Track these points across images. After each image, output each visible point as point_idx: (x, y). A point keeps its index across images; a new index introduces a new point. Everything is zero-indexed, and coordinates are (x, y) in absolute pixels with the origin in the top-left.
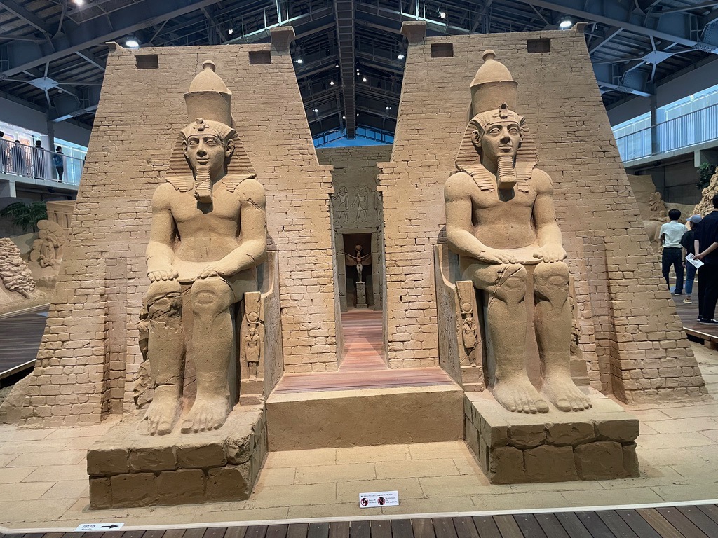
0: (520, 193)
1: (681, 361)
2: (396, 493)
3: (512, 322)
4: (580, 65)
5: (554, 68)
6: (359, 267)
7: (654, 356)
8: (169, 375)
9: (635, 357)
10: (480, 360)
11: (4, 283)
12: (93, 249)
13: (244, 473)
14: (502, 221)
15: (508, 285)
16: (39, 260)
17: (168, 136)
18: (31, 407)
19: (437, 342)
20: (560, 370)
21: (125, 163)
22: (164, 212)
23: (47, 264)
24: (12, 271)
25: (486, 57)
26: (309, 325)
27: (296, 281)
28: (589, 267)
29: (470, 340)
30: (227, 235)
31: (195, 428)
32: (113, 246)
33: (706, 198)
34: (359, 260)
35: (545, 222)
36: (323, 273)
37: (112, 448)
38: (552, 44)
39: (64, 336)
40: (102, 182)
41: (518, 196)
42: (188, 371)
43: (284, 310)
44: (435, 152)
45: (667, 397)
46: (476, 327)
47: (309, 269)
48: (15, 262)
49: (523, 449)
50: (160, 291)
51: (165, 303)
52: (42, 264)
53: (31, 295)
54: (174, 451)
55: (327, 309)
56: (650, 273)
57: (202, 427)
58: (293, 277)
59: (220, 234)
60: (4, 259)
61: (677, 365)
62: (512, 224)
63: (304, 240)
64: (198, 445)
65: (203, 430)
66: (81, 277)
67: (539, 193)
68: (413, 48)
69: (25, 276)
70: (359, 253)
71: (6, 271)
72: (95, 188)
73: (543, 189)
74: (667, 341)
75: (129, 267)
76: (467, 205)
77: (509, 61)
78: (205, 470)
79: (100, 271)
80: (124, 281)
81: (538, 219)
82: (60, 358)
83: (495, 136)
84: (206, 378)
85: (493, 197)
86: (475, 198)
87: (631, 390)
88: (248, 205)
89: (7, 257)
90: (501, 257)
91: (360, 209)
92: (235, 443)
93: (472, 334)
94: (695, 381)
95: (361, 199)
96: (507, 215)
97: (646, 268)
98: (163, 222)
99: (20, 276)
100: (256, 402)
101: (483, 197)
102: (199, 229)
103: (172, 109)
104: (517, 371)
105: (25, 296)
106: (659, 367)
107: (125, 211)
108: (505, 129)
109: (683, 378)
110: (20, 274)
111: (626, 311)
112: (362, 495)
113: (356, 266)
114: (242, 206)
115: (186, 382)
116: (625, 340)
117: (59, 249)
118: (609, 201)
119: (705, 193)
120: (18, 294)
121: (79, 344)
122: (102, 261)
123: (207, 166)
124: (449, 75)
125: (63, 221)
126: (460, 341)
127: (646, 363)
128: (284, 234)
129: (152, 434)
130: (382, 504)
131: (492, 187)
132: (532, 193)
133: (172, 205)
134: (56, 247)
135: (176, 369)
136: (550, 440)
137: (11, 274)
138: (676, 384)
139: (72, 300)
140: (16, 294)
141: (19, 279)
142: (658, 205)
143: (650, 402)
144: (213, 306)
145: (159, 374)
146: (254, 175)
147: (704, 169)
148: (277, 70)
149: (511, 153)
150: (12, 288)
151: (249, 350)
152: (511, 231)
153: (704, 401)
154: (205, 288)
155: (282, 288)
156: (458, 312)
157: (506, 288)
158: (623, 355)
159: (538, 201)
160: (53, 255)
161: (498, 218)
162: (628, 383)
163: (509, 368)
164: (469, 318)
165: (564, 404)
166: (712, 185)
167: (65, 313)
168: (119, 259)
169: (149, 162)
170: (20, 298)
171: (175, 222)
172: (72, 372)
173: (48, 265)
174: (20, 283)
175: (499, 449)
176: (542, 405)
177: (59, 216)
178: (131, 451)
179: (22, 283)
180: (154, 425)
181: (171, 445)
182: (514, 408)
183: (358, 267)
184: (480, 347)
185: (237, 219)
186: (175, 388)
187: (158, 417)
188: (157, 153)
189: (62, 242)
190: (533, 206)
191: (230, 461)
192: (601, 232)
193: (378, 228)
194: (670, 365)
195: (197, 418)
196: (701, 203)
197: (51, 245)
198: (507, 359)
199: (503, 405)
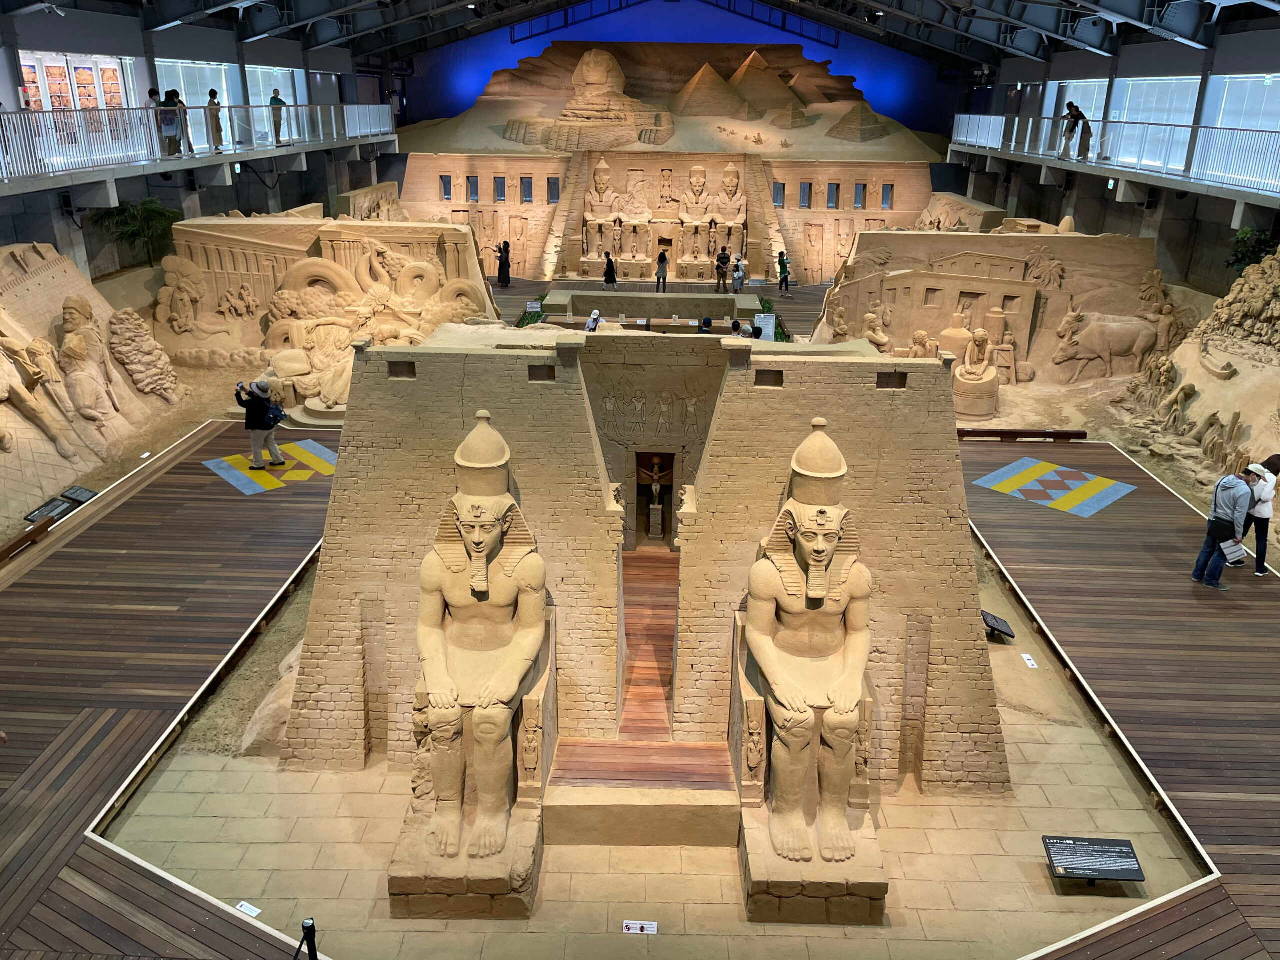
0: (831, 602)
1: (990, 756)
2: (655, 923)
3: (792, 768)
4: (940, 408)
5: (907, 411)
6: (656, 488)
7: (961, 748)
8: (452, 793)
9: (939, 748)
10: (762, 776)
11: (135, 383)
12: (347, 589)
13: (526, 900)
14: (806, 629)
15: (793, 735)
16: (171, 321)
17: (429, 464)
18: (290, 750)
19: (728, 716)
20: (834, 811)
21: (378, 493)
22: (436, 593)
23: (183, 329)
24: (143, 364)
25: (816, 427)
26: (588, 689)
27: (574, 641)
28: (910, 646)
29: (754, 759)
30: (503, 623)
31: (482, 854)
32: (370, 588)
34: (656, 477)
35: (856, 630)
36: (606, 634)
37: (409, 874)
38: (908, 381)
39: (320, 678)
40: (353, 514)
41: (828, 606)
42: (468, 783)
43: (560, 671)
44: (747, 503)
45: (967, 790)
46: (763, 746)
47: (590, 629)
48: (146, 348)
49: (780, 897)
50: (442, 720)
51: (448, 731)
52: (177, 329)
53: (174, 398)
54: (465, 881)
55: (609, 674)
56: (975, 661)
57: (487, 852)
58: (572, 636)
59: (496, 623)
60: (130, 345)
61: (985, 759)
62: (816, 633)
63: (586, 596)
64: (486, 878)
65: (488, 856)
66: (334, 618)
67: (853, 599)
68: (733, 373)
69: (162, 369)
70: (656, 469)
71: (135, 364)
72: (345, 520)
73: (858, 594)
74: (979, 735)
75: (387, 611)
76: (772, 607)
77: (851, 399)
78: (492, 896)
79: (355, 612)
80: (383, 624)
81: (849, 624)
82: (318, 702)
83: (809, 541)
85: (799, 605)
86: (779, 600)
87: (928, 781)
88: (527, 591)
89: (134, 341)
90: (791, 702)
91: (662, 420)
92: (519, 876)
93: (756, 753)
94: (1001, 776)
95: (664, 408)
96: (813, 624)
97: (973, 655)
98: (432, 605)
99: (155, 371)
100: (532, 807)
101: (786, 602)
102: (474, 617)
103: (434, 432)
104: (792, 809)
105: (167, 400)
106: (963, 760)
107: (381, 548)
108: (820, 538)
109: (987, 774)
110: (156, 366)
111: (940, 700)
113: (651, 485)
114: (520, 591)
115: (466, 792)
116: (932, 729)
117: (199, 305)
118: (946, 576)
119: (1217, 308)
120: (155, 397)
121: (336, 689)
122: (356, 602)
123: (483, 554)
124: (774, 411)
125: (201, 259)
126: (744, 757)
127: (951, 756)
128: (562, 587)
129: (442, 856)
130: (642, 931)
131: (799, 593)
132: (845, 600)
133: (444, 588)
134: (194, 302)
135: (459, 786)
136: (805, 893)
137: (143, 369)
138: (978, 779)
139: (326, 643)
140: (153, 398)
141: (155, 375)
142: (1153, 291)
143: (947, 794)
144: (495, 736)
145: (442, 791)
146: (533, 548)
147: (1243, 239)
148: (561, 391)
149: (825, 563)
150: (148, 390)
151: (526, 756)
152: (816, 640)
153: (1004, 798)
154: (487, 720)
155: (559, 647)
156: (745, 728)
157: (791, 737)
158: (928, 745)
159: (852, 606)
160: (191, 314)
161: (803, 626)
162: (926, 774)
163: (784, 806)
164: (756, 738)
165: (828, 855)
167: (320, 655)
168: (376, 602)
169: (406, 494)
170: (159, 403)
171: (446, 606)
172: (331, 717)
173: (186, 331)
174: (156, 381)
175: (757, 897)
176: (806, 855)
177: (194, 251)
178: (426, 878)
179: (160, 379)
180: (443, 847)
181: (462, 876)
182: (780, 852)
183: (654, 488)
184: (764, 764)
185: (515, 605)
186: (458, 803)
187: (445, 837)
188: (416, 483)
189: (202, 292)
190: (844, 614)
191: (514, 890)
192: (930, 611)
193: (684, 448)
194: (977, 759)
195: (482, 843)
196: (1208, 321)
197: (186, 298)
198: (784, 798)
199: (773, 843)
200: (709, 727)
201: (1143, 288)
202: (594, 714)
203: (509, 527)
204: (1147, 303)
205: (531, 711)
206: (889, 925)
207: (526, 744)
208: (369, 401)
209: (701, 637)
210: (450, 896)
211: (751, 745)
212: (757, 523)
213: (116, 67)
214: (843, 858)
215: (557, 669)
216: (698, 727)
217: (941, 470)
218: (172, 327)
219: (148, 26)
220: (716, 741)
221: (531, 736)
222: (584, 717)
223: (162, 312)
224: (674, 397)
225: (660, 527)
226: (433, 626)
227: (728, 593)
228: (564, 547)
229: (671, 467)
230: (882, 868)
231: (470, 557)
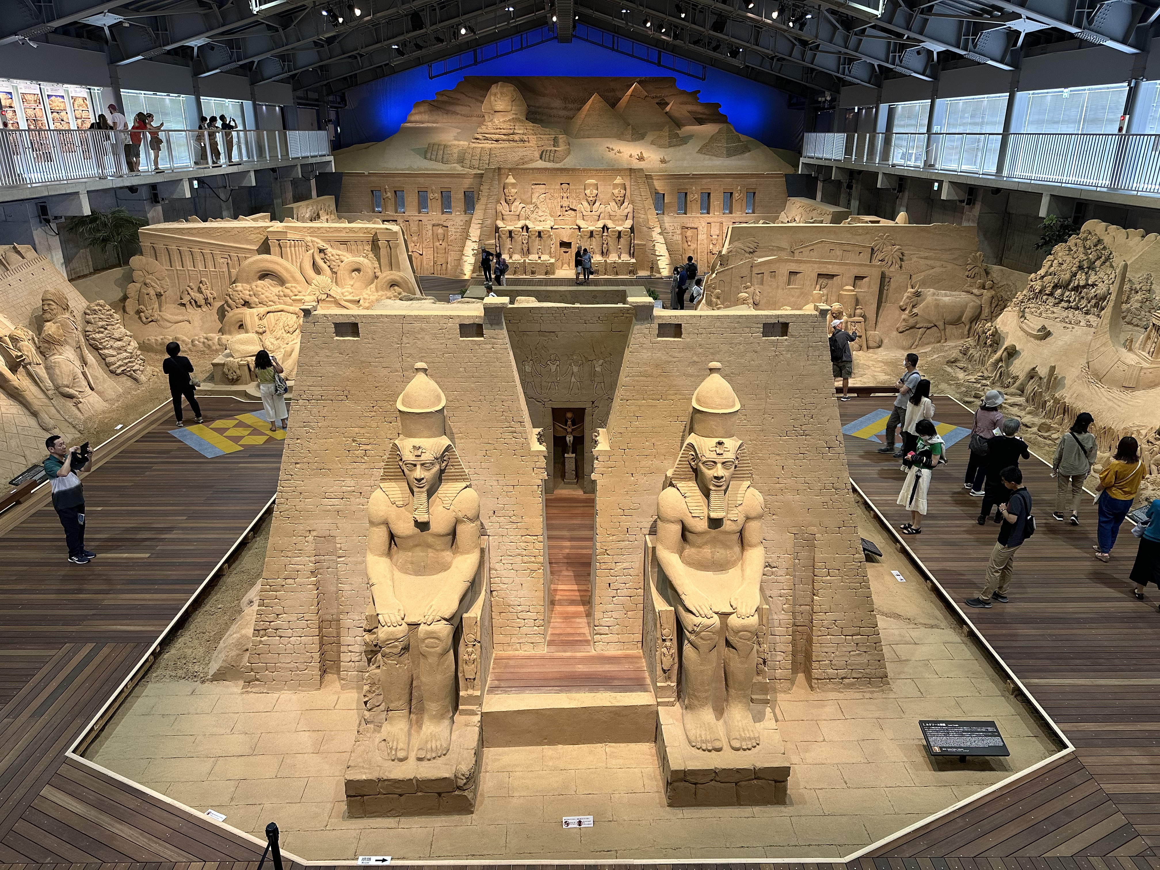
0: (729, 522)
1: (870, 654)
2: (591, 818)
3: (702, 668)
4: (817, 353)
5: (789, 356)
6: (569, 439)
7: (844, 649)
8: (401, 703)
9: (826, 650)
10: (675, 678)
11: (108, 365)
12: (301, 527)
13: (470, 796)
14: (709, 546)
15: (701, 638)
16: (138, 312)
17: (373, 413)
18: (252, 673)
20: (740, 705)
21: (328, 441)
22: (382, 526)
23: (150, 320)
24: (115, 349)
25: (712, 370)
26: (519, 608)
27: (506, 566)
28: (797, 561)
29: (668, 661)
30: (443, 550)
31: (429, 757)
32: (323, 525)
33: (1032, 287)
34: (569, 430)
35: (751, 546)
36: (533, 559)
37: (364, 777)
38: (790, 330)
39: (278, 609)
40: (305, 460)
41: (727, 526)
42: (415, 694)
43: (494, 593)
44: (653, 440)
45: (850, 686)
46: (674, 650)
47: (519, 555)
48: (117, 335)
49: (695, 784)
50: (391, 637)
51: (396, 647)
52: (144, 319)
53: (143, 378)
54: (414, 781)
55: (536, 594)
56: (855, 572)
57: (434, 755)
58: (503, 561)
59: (437, 550)
60: (102, 333)
61: (865, 659)
62: (717, 550)
63: (515, 526)
64: (433, 778)
65: (434, 758)
66: (290, 554)
67: (748, 519)
68: (639, 327)
69: (131, 353)
70: (569, 423)
71: (107, 349)
72: (298, 466)
73: (753, 514)
74: (859, 637)
75: (338, 546)
76: (678, 528)
77: (741, 347)
78: (439, 794)
79: (310, 548)
80: (334, 558)
81: (745, 541)
82: (277, 629)
83: (709, 469)
84: (433, 707)
85: (702, 525)
86: (684, 522)
87: (818, 679)
88: (464, 521)
89: (106, 329)
90: (699, 609)
91: (573, 380)
92: (463, 775)
93: (669, 657)
94: (880, 672)
95: (575, 369)
96: (714, 542)
97: (852, 567)
98: (380, 535)
99: (125, 354)
100: (473, 713)
101: (691, 523)
102: (417, 546)
103: (377, 385)
104: (702, 706)
105: (136, 380)
106: (847, 659)
107: (331, 490)
108: (719, 466)
109: (868, 671)
110: (126, 351)
111: (825, 607)
112: (564, 819)
113: (566, 437)
114: (458, 522)
115: (414, 702)
116: (820, 633)
117: (163, 298)
118: (826, 499)
119: (1032, 281)
120: (126, 378)
121: (294, 618)
122: (310, 538)
123: (425, 489)
124: (674, 359)
125: (164, 258)
126: (658, 661)
127: (836, 656)
128: (494, 519)
129: (393, 760)
130: (580, 825)
131: (702, 515)
132: (741, 519)
133: (390, 521)
134: (159, 295)
135: (406, 697)
136: (718, 779)
137: (115, 353)
138: (860, 676)
139: (283, 576)
140: (124, 378)
141: (125, 358)
142: (977, 270)
143: (833, 690)
144: (438, 650)
145: (392, 702)
146: (468, 483)
147: (1049, 225)
148: (490, 346)
149: (724, 488)
150: (119, 371)
151: (466, 667)
152: (717, 555)
153: (883, 691)
154: (431, 635)
155: (492, 572)
156: (659, 636)
157: (700, 640)
158: (815, 647)
159: (747, 525)
160: (156, 306)
161: (705, 544)
162: (815, 673)
163: (696, 702)
164: (668, 643)
165: (737, 744)
166: (1042, 272)
167: (278, 588)
168: (329, 538)
169: (354, 441)
170: (129, 383)
171: (392, 537)
172: (289, 643)
173: (152, 321)
174: (127, 364)
175: (676, 784)
176: (717, 745)
177: (158, 251)
178: (379, 780)
179: (130, 362)
180: (393, 752)
181: (412, 778)
182: (694, 744)
183: (568, 439)
184: (676, 666)
185: (453, 533)
186: (406, 712)
187: (395, 743)
188: (362, 431)
189: (165, 287)
190: (741, 533)
191: (459, 788)
192: (813, 529)
193: (593, 402)
194: (859, 658)
195: (429, 747)
196: (1024, 292)
197: (152, 292)
198: (695, 696)
199: (687, 736)
200: (625, 638)
201: (969, 267)
202: (524, 630)
203: (446, 466)
204: (973, 280)
205: (470, 626)
206: (792, 804)
207: (466, 657)
208: (317, 359)
209: (617, 558)
210: (401, 795)
211: (664, 650)
212: (662, 458)
213: (86, 96)
214: (750, 746)
215: (491, 591)
216: (615, 637)
217: (819, 407)
218: (140, 318)
219: (113, 61)
220: (631, 650)
221: (470, 649)
222: (516, 632)
223: (131, 305)
224: (584, 359)
225: (574, 472)
226: (381, 555)
227: (639, 520)
228: (495, 483)
229: (582, 420)
230: (784, 754)
231: (412, 492)
